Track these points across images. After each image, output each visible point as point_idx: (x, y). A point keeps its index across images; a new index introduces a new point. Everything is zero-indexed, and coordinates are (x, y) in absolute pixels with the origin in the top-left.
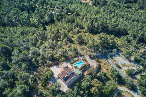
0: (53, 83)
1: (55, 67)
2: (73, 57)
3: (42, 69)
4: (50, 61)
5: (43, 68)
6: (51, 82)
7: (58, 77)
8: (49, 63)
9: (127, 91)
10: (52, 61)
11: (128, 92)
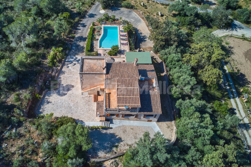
0: (110, 151)
1: (54, 98)
2: (70, 32)
3: (20, 143)
4: (14, 90)
5: (20, 136)
6: (101, 154)
7: (107, 120)
8: (18, 99)
9: (224, 34)
10: (24, 86)
11: (227, 35)
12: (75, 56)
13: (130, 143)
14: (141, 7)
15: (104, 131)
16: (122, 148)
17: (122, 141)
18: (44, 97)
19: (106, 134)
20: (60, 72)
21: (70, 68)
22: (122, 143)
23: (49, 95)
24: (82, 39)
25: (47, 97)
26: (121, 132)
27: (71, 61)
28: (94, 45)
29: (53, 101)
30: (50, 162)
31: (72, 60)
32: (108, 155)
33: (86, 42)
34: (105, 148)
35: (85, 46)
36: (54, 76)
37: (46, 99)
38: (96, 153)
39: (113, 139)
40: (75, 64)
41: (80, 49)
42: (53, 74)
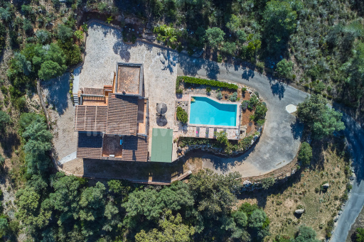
0: (49, 102)
12: (179, 62)
13: (58, 123)
14: (321, 182)
15: (69, 97)
16: (53, 115)
17: (60, 114)
18: (113, 28)
19: (66, 98)
20: (150, 44)
21: (158, 57)
22: (58, 115)
23: (116, 33)
24: (213, 73)
25: (113, 31)
26: (70, 116)
27: (169, 57)
28: (198, 90)
29: (107, 39)
30: (35, 41)
31: (171, 59)
32: (45, 99)
33: (206, 78)
34: (51, 96)
35: (197, 77)
36: (141, 37)
37: (111, 31)
38: (47, 87)
39: (61, 105)
40: (164, 63)
41: (191, 69)
42: (144, 35)
